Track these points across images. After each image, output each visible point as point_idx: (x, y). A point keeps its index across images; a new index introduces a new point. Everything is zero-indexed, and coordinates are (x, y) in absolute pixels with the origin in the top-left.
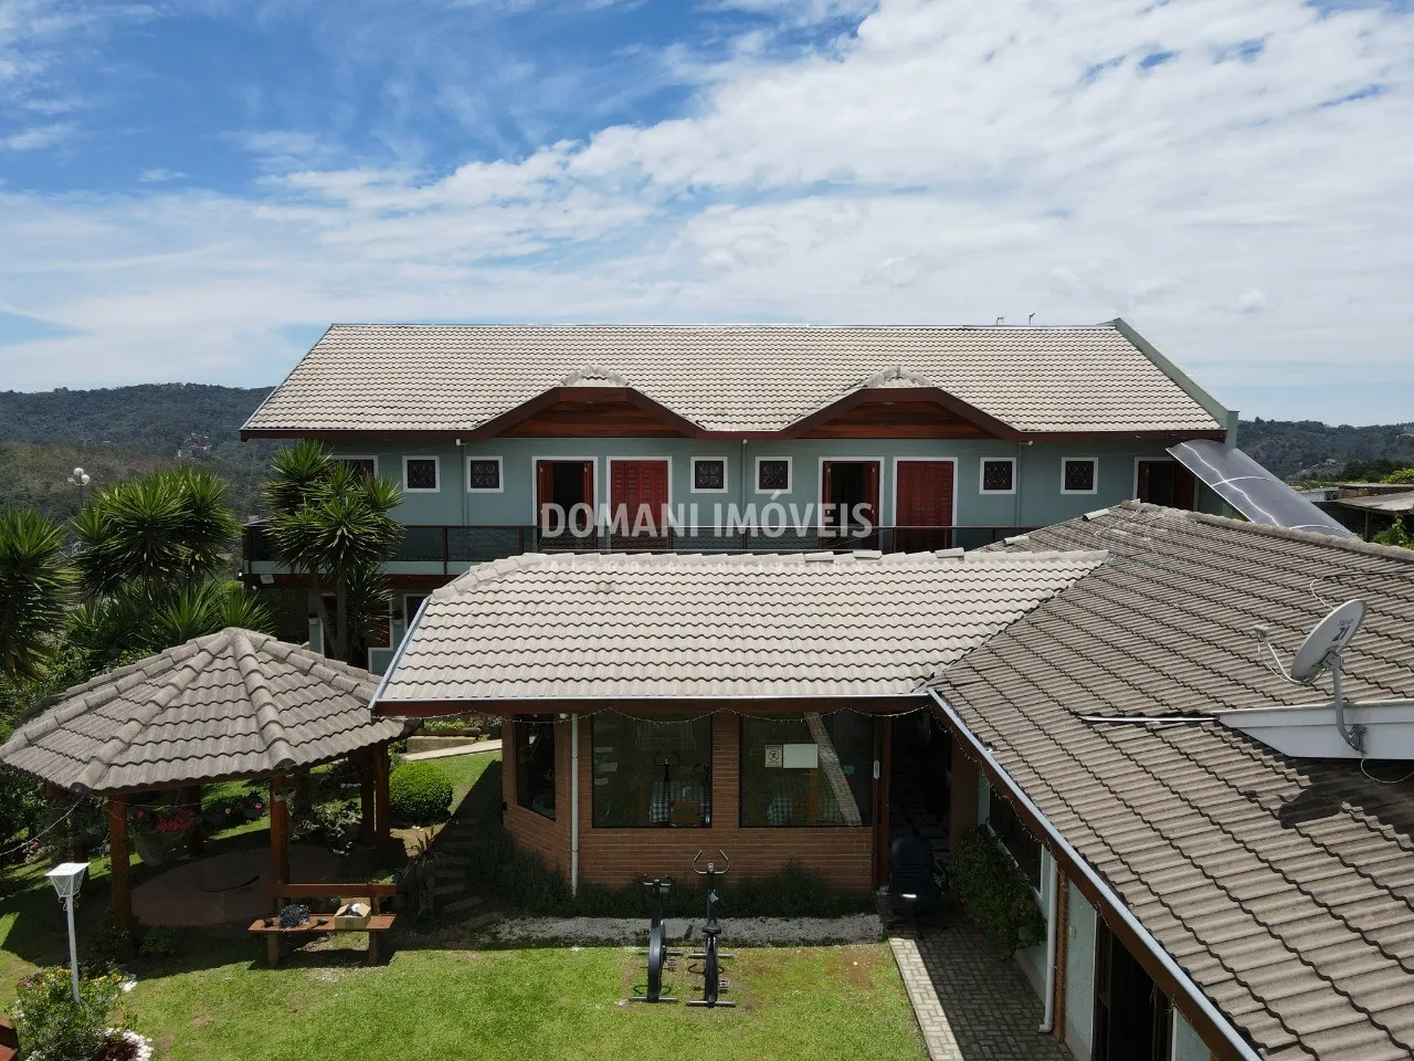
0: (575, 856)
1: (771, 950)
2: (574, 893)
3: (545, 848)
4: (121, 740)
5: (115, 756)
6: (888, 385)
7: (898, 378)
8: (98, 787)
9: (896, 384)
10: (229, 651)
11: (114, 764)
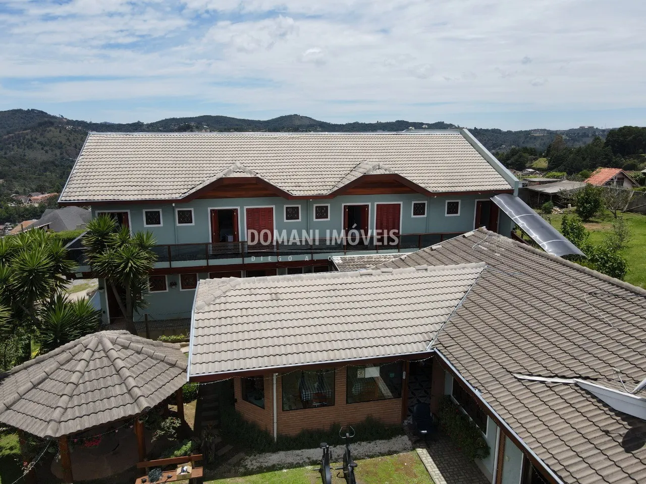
0: (275, 425)
1: (368, 460)
2: (275, 440)
3: (259, 420)
4: (62, 408)
5: (61, 417)
6: (375, 173)
7: (379, 169)
8: (58, 435)
9: (378, 172)
10: (100, 347)
11: (62, 422)
